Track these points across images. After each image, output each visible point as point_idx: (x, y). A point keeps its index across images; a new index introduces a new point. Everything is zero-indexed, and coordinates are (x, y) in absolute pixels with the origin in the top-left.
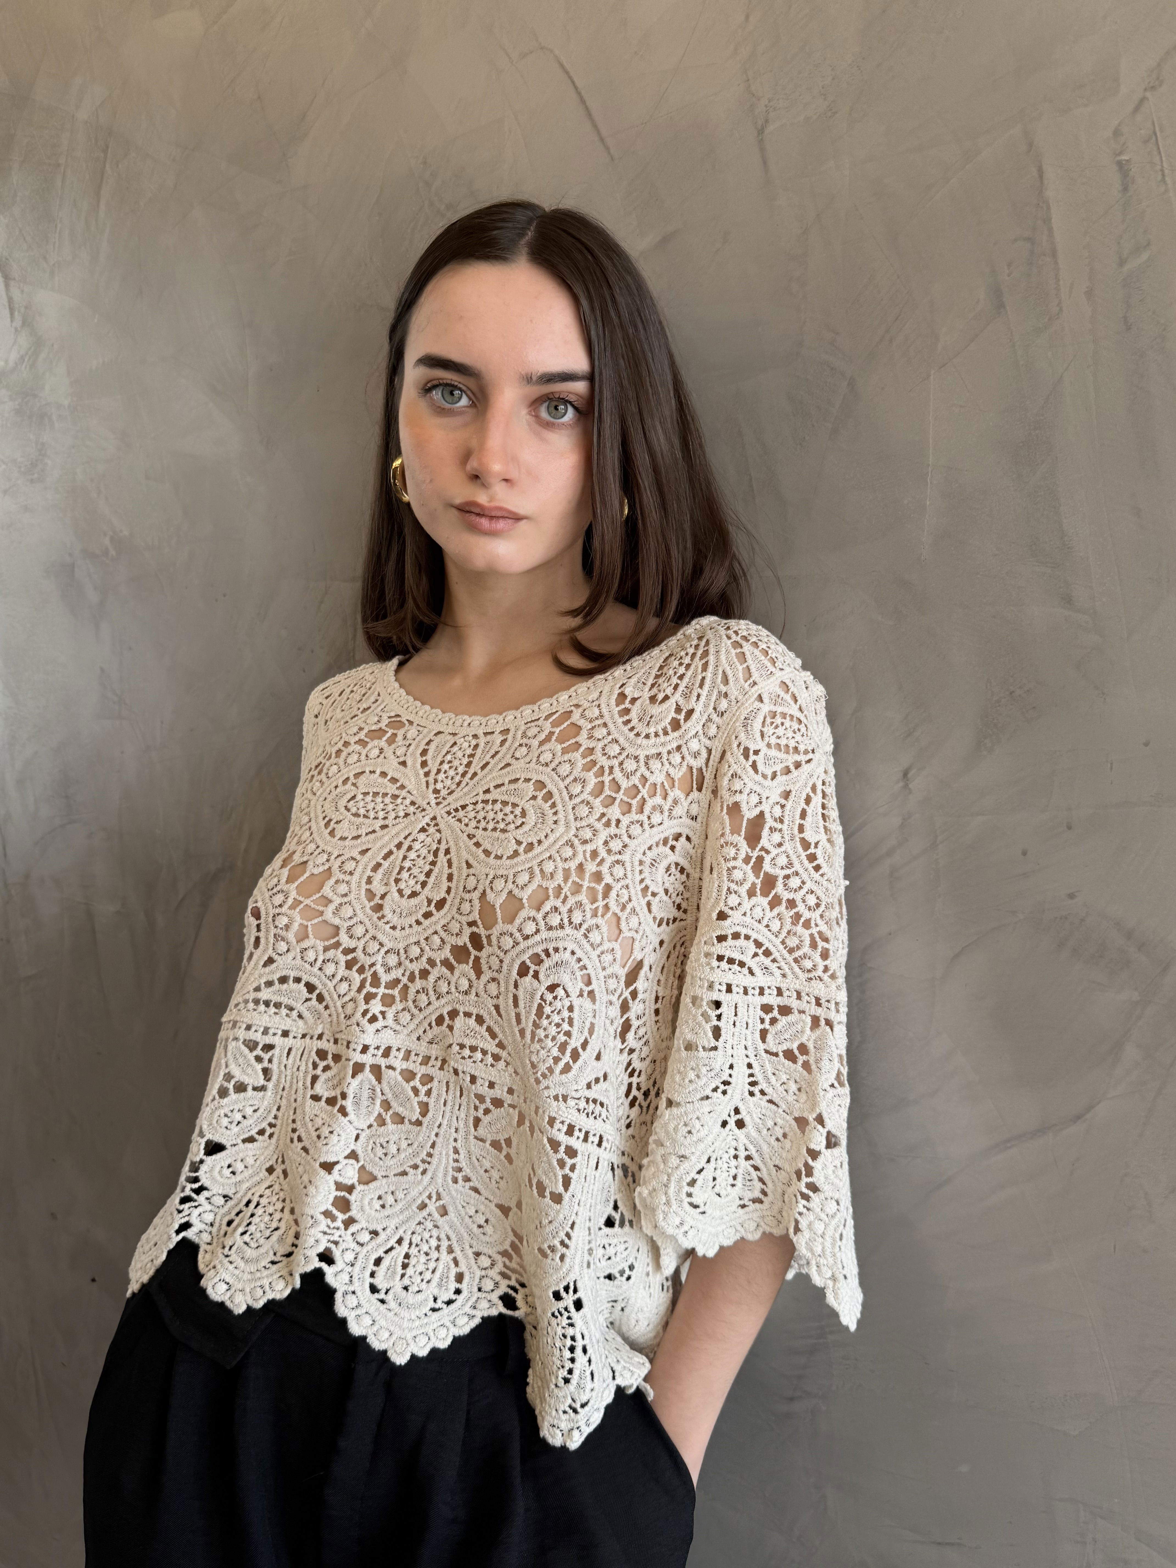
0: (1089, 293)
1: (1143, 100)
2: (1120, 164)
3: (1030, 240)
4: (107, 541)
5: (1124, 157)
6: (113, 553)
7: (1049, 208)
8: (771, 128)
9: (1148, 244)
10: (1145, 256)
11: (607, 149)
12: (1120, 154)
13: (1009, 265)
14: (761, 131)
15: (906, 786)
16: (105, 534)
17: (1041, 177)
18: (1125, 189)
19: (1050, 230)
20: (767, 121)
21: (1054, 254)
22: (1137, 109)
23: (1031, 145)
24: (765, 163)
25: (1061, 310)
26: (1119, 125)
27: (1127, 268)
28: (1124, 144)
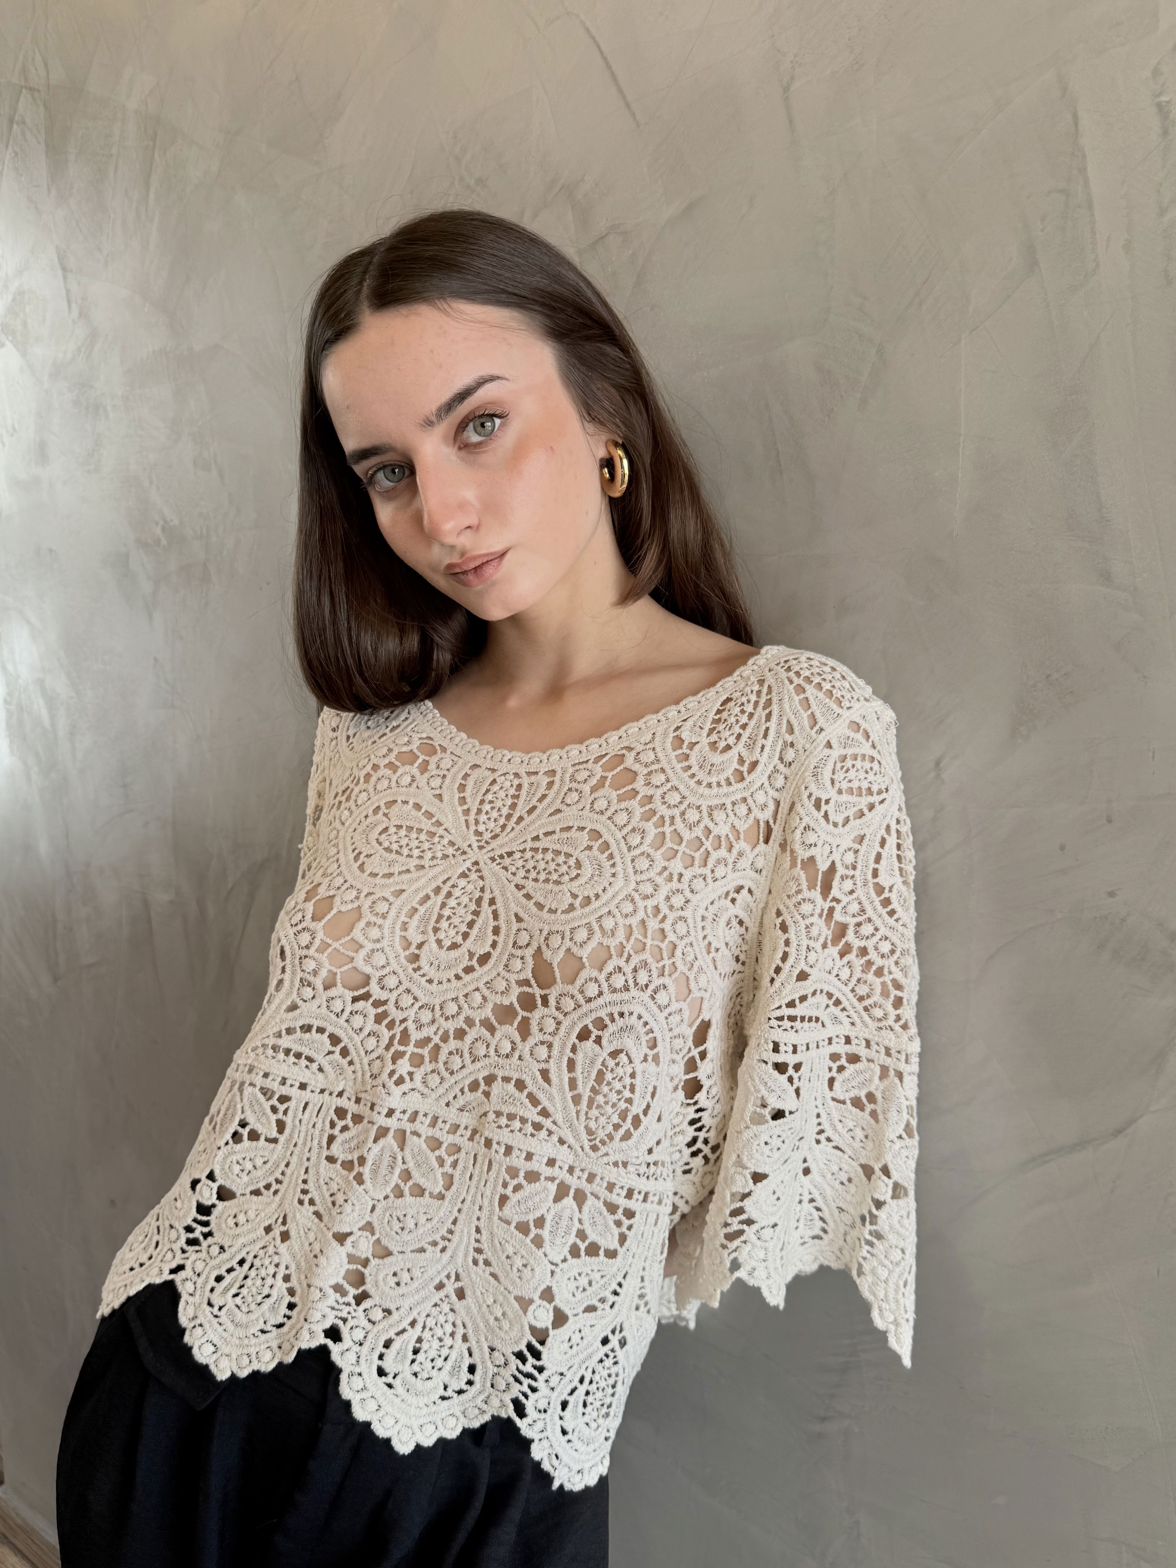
2: (1160, 107)
4: (158, 531)
5: (1164, 98)
6: (164, 542)
7: (1084, 157)
11: (633, 115)
12: (1160, 94)
14: (786, 89)
16: (157, 524)
17: (1076, 124)
19: (1086, 181)
20: (792, 78)
21: (1090, 206)
25: (1098, 265)
26: (1159, 63)
28: (1164, 84)
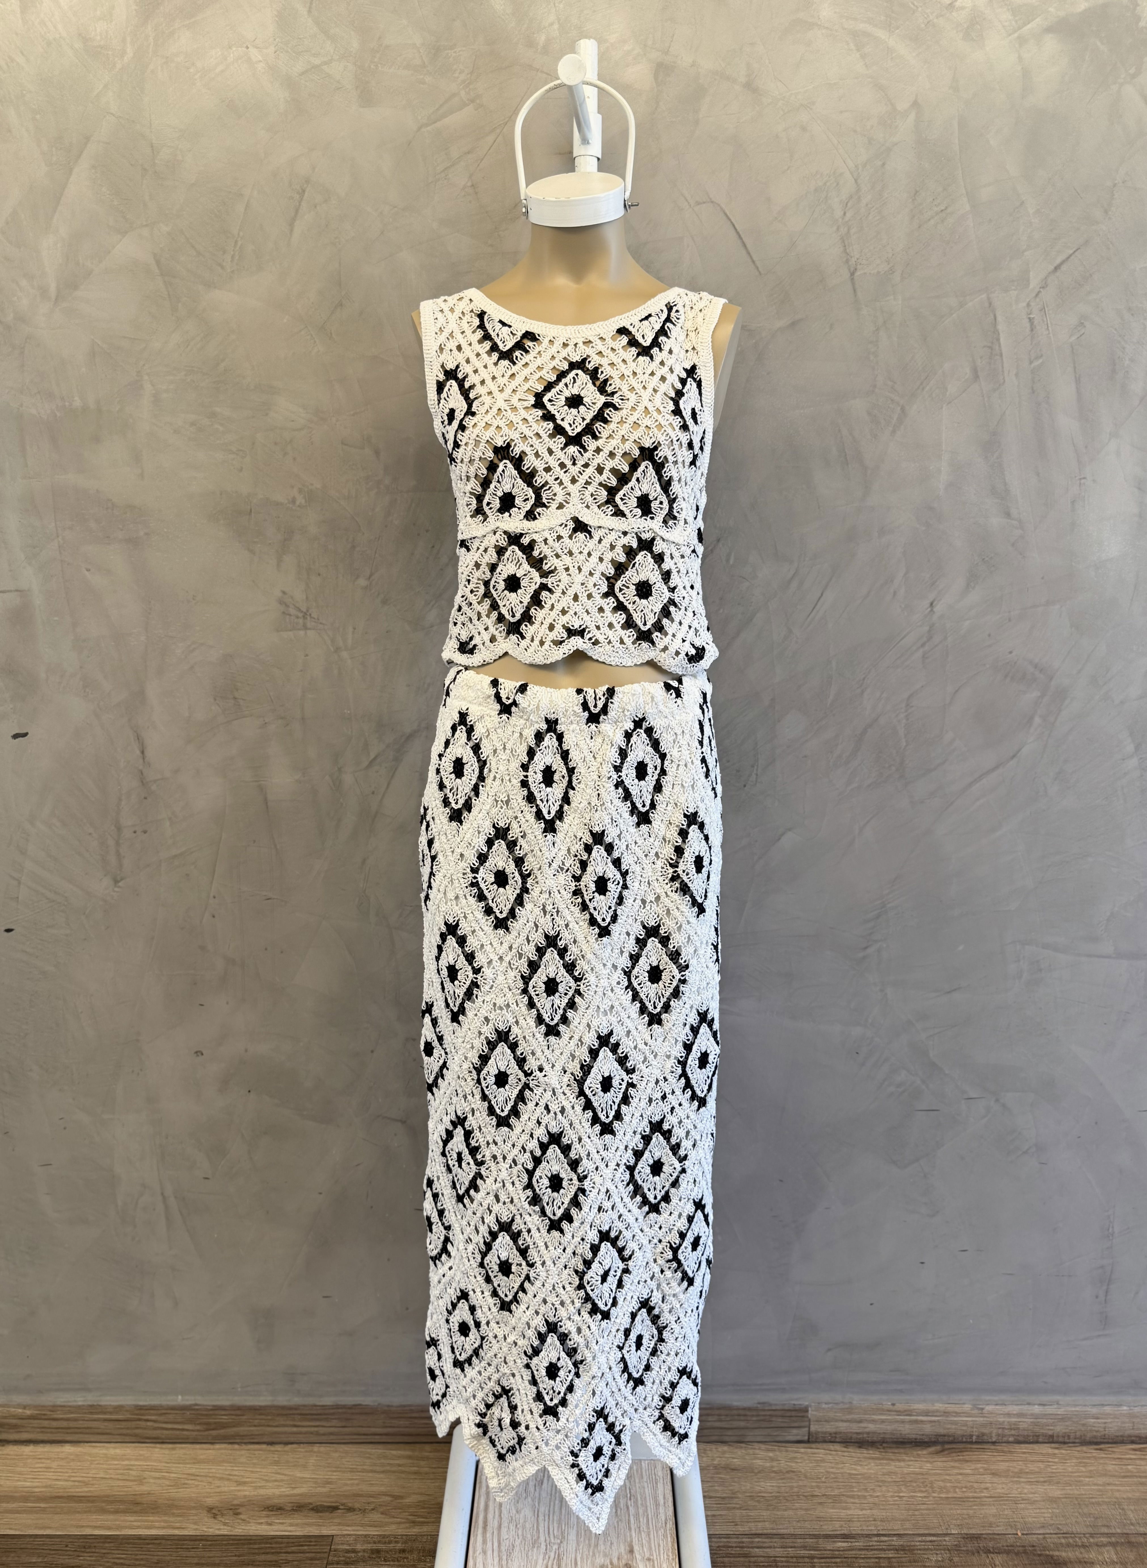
0: (1017, 375)
1: (1039, 292)
3: (989, 347)
8: (858, 273)
9: (1042, 356)
10: (1040, 361)
13: (981, 358)
15: (932, 610)
18: (1032, 330)
22: (1037, 295)
23: (990, 304)
24: (855, 291)
27: (1033, 365)
